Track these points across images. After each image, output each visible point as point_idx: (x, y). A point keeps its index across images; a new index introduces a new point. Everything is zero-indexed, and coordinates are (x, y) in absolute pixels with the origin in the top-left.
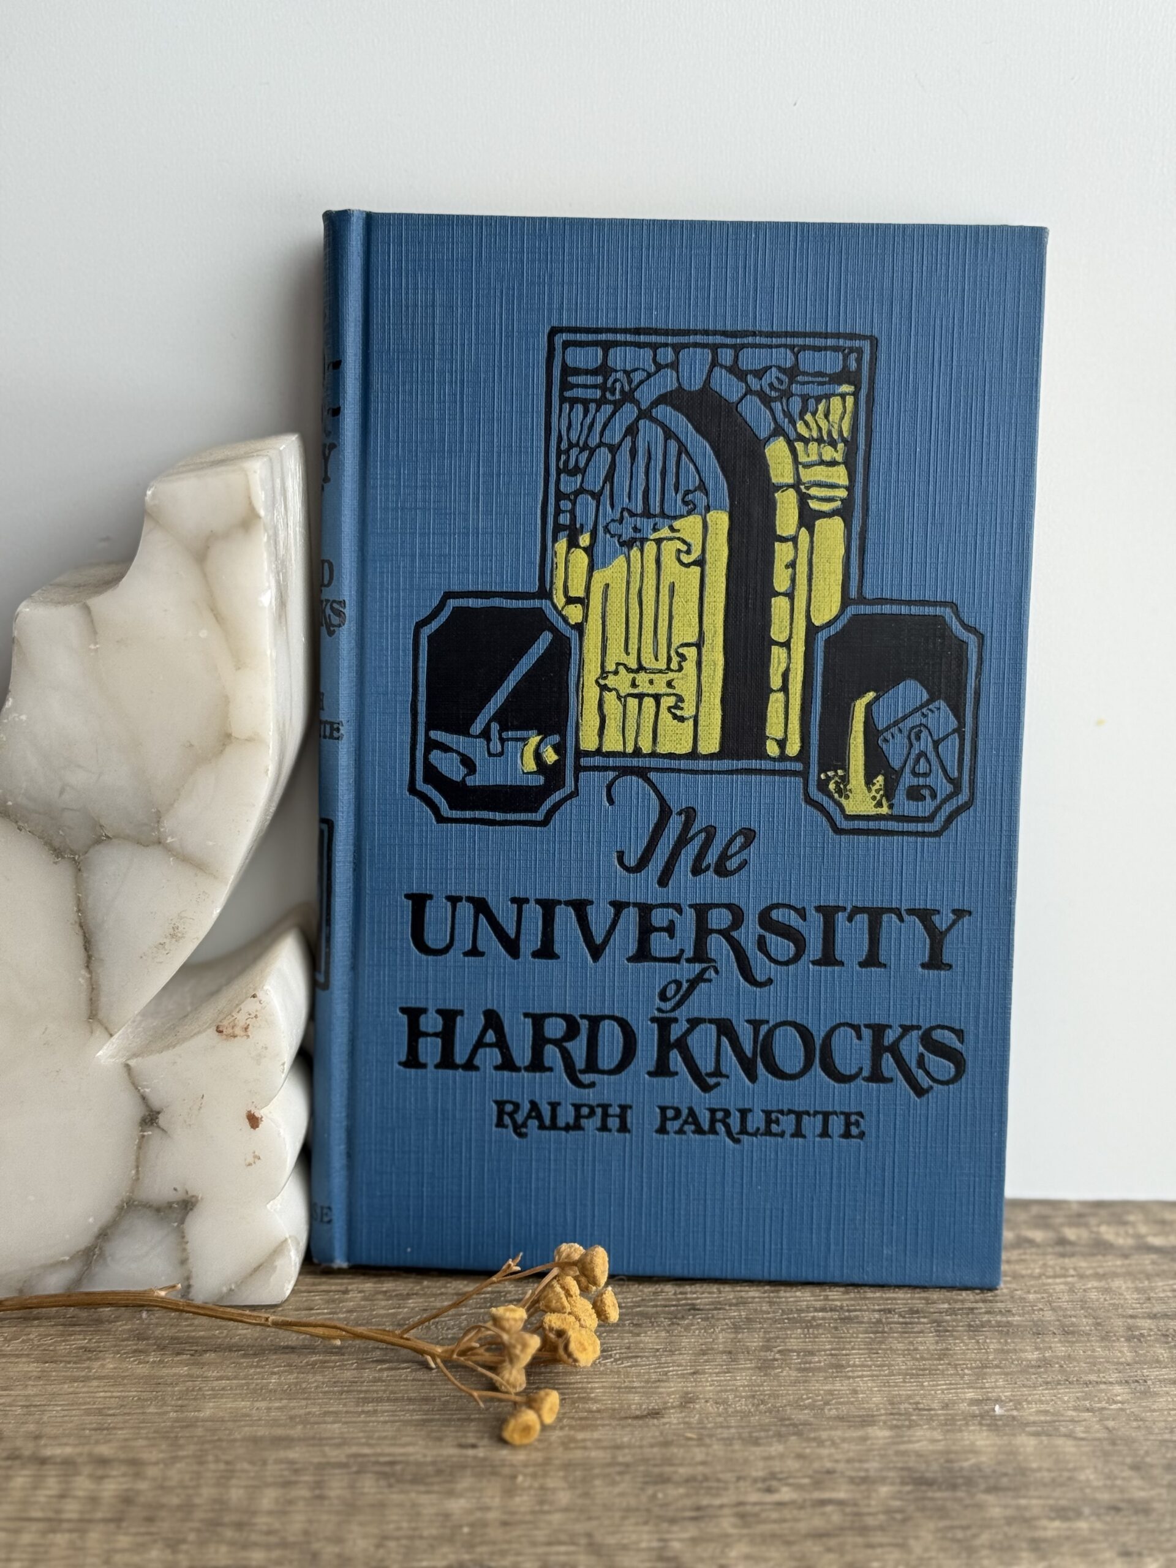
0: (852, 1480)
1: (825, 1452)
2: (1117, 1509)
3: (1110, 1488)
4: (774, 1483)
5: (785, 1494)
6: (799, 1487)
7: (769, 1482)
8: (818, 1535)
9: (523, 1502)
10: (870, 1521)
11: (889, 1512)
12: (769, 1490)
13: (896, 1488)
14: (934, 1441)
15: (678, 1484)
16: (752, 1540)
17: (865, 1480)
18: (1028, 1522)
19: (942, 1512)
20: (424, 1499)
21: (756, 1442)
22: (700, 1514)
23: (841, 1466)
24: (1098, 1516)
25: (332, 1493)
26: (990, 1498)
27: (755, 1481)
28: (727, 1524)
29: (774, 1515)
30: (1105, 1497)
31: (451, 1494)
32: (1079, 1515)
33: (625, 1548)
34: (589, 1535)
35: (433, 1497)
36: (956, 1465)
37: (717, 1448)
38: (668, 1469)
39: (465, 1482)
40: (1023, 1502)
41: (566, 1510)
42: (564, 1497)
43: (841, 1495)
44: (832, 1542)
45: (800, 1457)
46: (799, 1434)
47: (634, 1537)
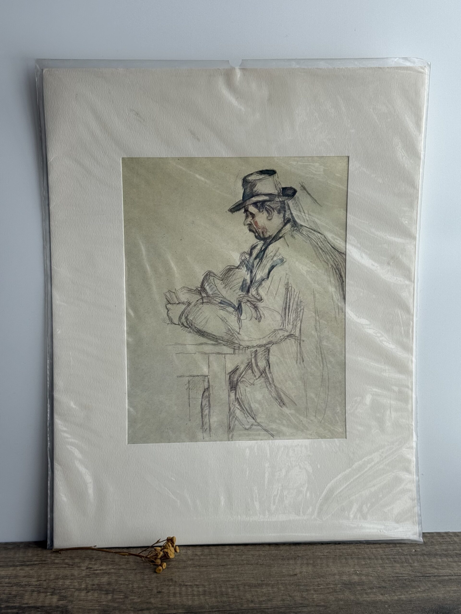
0: (333, 584)
1: (328, 580)
2: (380, 588)
3: (379, 584)
4: (320, 585)
5: (322, 587)
6: (323, 586)
7: (318, 585)
8: (329, 593)
9: (276, 590)
10: (337, 590)
11: (341, 589)
12: (319, 586)
13: (341, 585)
14: (347, 578)
15: (303, 586)
16: (317, 594)
17: (335, 584)
18: (365, 590)
19: (350, 589)
20: (257, 589)
21: (315, 579)
22: (307, 590)
23: (330, 582)
24: (377, 589)
25: (241, 589)
26: (358, 587)
27: (316, 585)
28: (312, 592)
29: (320, 590)
30: (378, 585)
31: (262, 589)
32: (374, 589)
33: (296, 596)
34: (289, 594)
35: (260, 589)
36: (351, 581)
37: (309, 580)
38: (300, 584)
39: (264, 587)
40: (364, 587)
41: (284, 590)
42: (283, 589)
43: (332, 587)
44: (331, 594)
45: (323, 581)
46: (322, 577)
47: (297, 594)
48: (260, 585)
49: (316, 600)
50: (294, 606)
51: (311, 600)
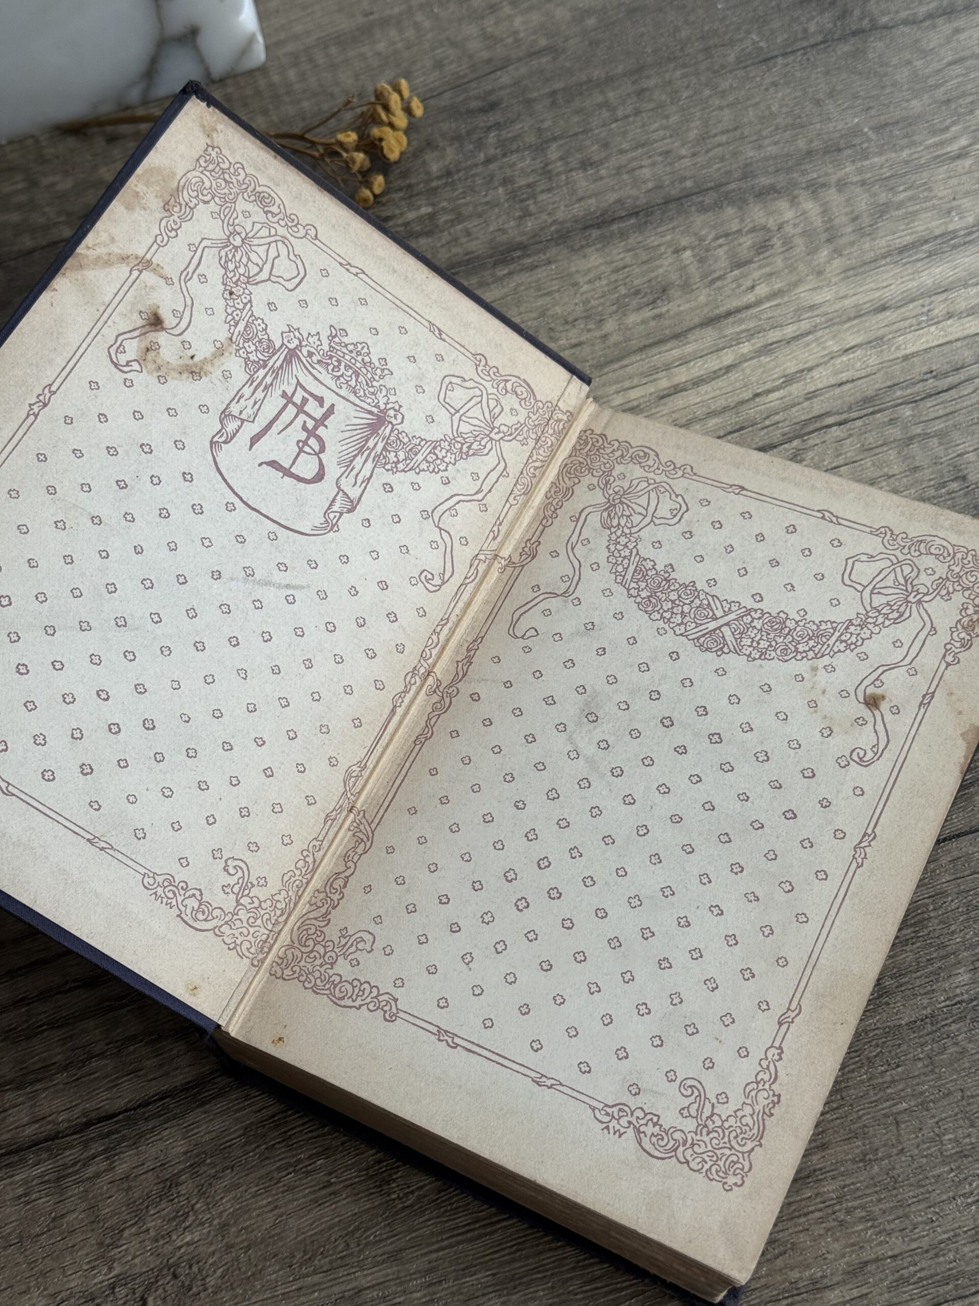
48: (365, 32)
49: (522, 35)
50: (472, 76)
51: (510, 40)
